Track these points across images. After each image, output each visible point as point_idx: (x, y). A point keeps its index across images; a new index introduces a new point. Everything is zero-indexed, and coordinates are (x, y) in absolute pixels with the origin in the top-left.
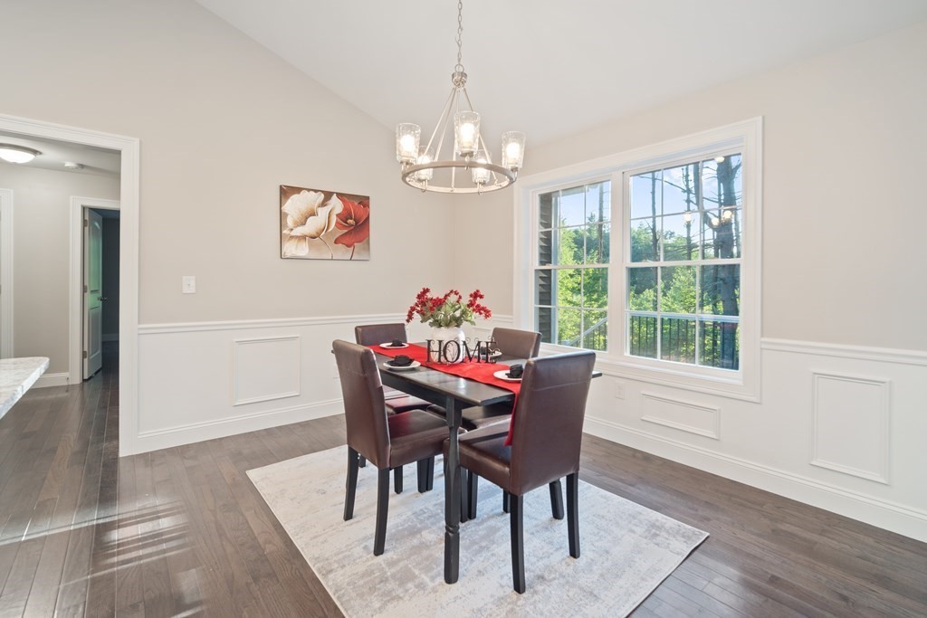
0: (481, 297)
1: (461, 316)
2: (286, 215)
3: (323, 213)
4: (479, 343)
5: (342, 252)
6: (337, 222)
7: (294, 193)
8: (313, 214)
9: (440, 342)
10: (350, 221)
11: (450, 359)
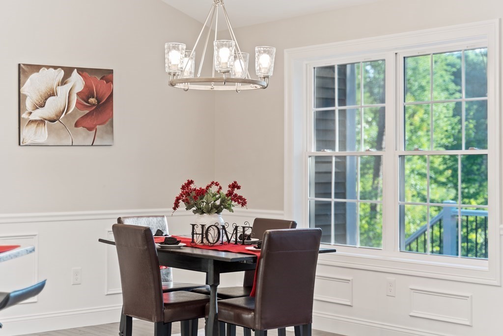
0: (239, 188)
1: (221, 204)
2: (25, 96)
3: (63, 91)
4: (236, 227)
5: (83, 136)
6: (78, 102)
7: (33, 72)
8: (53, 94)
9: (203, 226)
10: (92, 100)
11: (211, 240)
